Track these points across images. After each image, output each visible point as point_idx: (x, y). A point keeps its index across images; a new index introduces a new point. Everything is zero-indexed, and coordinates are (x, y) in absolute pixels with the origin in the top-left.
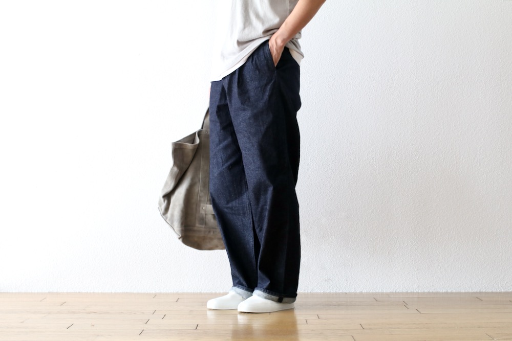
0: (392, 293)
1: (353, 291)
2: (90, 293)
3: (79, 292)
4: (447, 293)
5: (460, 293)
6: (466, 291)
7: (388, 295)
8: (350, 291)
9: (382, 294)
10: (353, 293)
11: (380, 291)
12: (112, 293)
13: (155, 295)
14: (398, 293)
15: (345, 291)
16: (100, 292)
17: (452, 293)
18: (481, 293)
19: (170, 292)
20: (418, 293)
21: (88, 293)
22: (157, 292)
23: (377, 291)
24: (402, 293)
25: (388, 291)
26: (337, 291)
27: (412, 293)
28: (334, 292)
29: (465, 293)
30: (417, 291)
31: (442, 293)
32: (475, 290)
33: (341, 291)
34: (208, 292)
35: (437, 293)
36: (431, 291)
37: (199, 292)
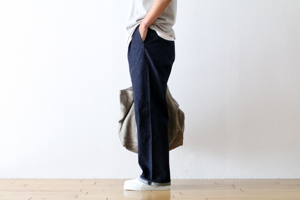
0: (225, 179)
1: (202, 178)
2: (42, 179)
3: (35, 179)
4: (259, 179)
5: (267, 179)
6: (271, 178)
7: (223, 180)
8: (200, 178)
9: (220, 180)
10: (202, 179)
11: (218, 178)
12: (55, 179)
13: (82, 180)
14: (229, 179)
15: (197, 178)
16: (48, 178)
17: (262, 179)
18: (279, 179)
19: (91, 178)
20: (241, 179)
21: (40, 179)
22: (83, 178)
23: (217, 178)
24: (232, 179)
25: (223, 178)
26: (192, 178)
27: (238, 179)
28: (190, 178)
29: (270, 180)
30: (241, 178)
31: (256, 180)
32: (275, 178)
33: (194, 178)
34: (114, 178)
35: (253, 179)
36: (249, 178)
37: (108, 178)
